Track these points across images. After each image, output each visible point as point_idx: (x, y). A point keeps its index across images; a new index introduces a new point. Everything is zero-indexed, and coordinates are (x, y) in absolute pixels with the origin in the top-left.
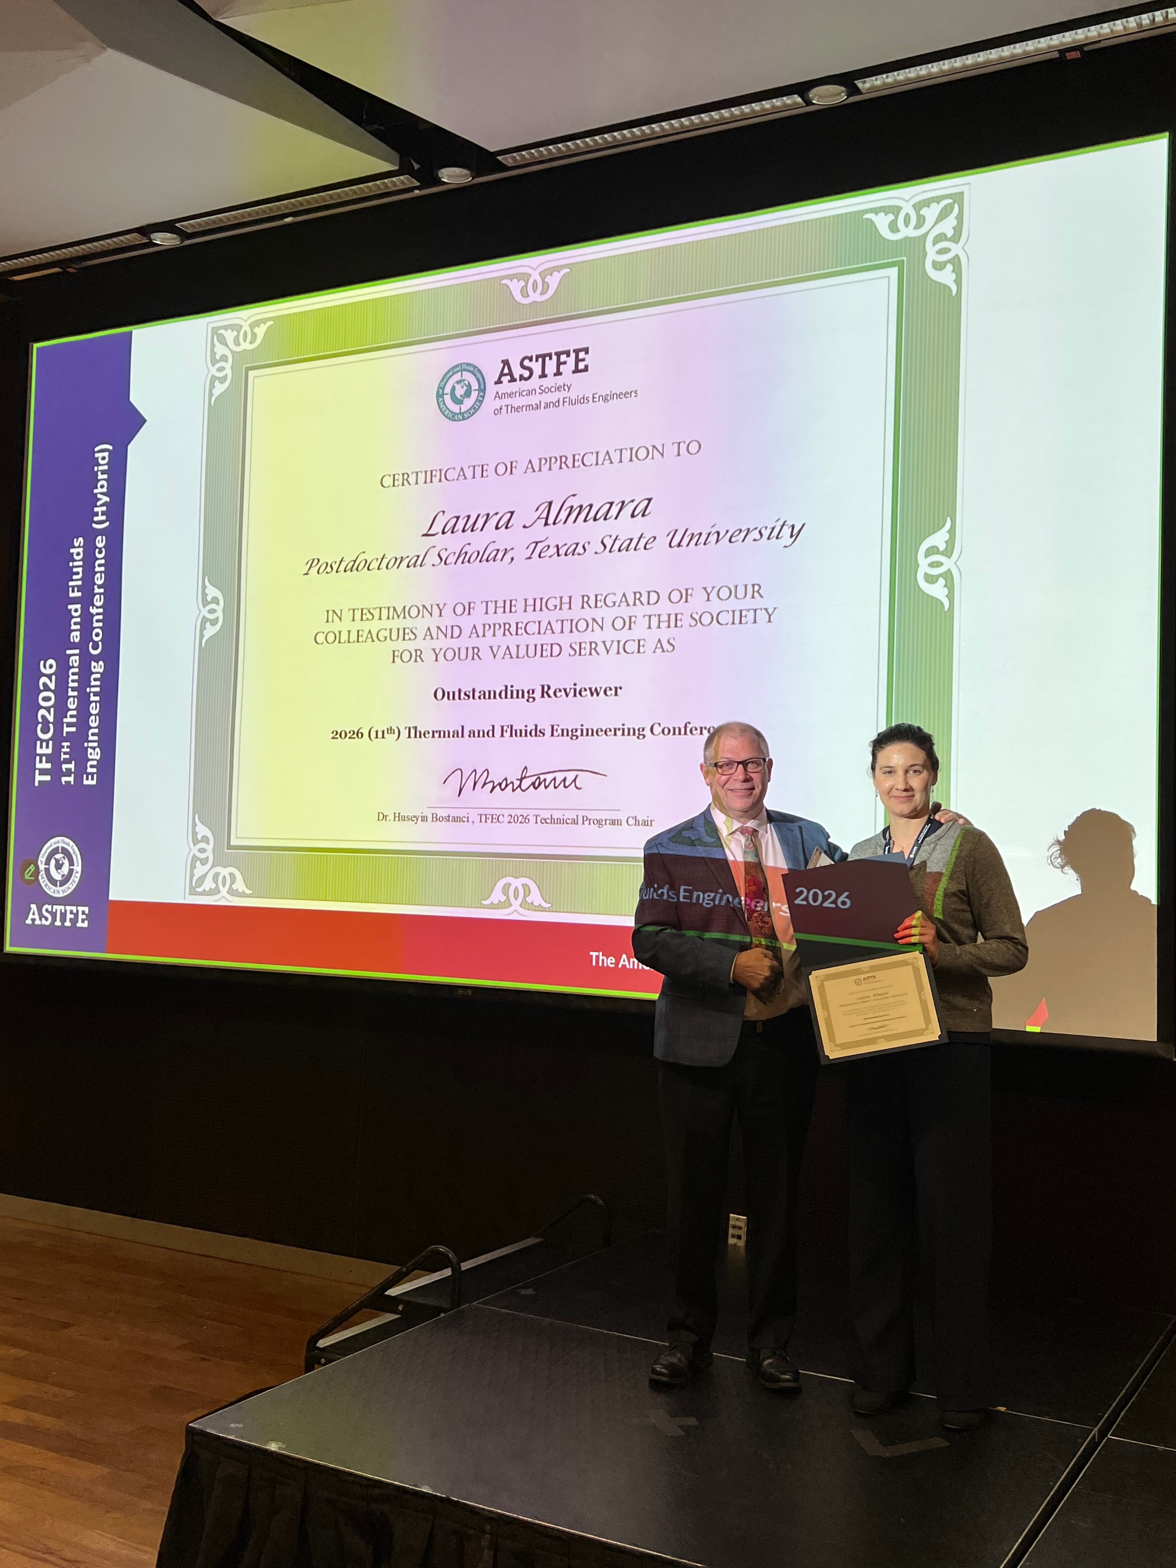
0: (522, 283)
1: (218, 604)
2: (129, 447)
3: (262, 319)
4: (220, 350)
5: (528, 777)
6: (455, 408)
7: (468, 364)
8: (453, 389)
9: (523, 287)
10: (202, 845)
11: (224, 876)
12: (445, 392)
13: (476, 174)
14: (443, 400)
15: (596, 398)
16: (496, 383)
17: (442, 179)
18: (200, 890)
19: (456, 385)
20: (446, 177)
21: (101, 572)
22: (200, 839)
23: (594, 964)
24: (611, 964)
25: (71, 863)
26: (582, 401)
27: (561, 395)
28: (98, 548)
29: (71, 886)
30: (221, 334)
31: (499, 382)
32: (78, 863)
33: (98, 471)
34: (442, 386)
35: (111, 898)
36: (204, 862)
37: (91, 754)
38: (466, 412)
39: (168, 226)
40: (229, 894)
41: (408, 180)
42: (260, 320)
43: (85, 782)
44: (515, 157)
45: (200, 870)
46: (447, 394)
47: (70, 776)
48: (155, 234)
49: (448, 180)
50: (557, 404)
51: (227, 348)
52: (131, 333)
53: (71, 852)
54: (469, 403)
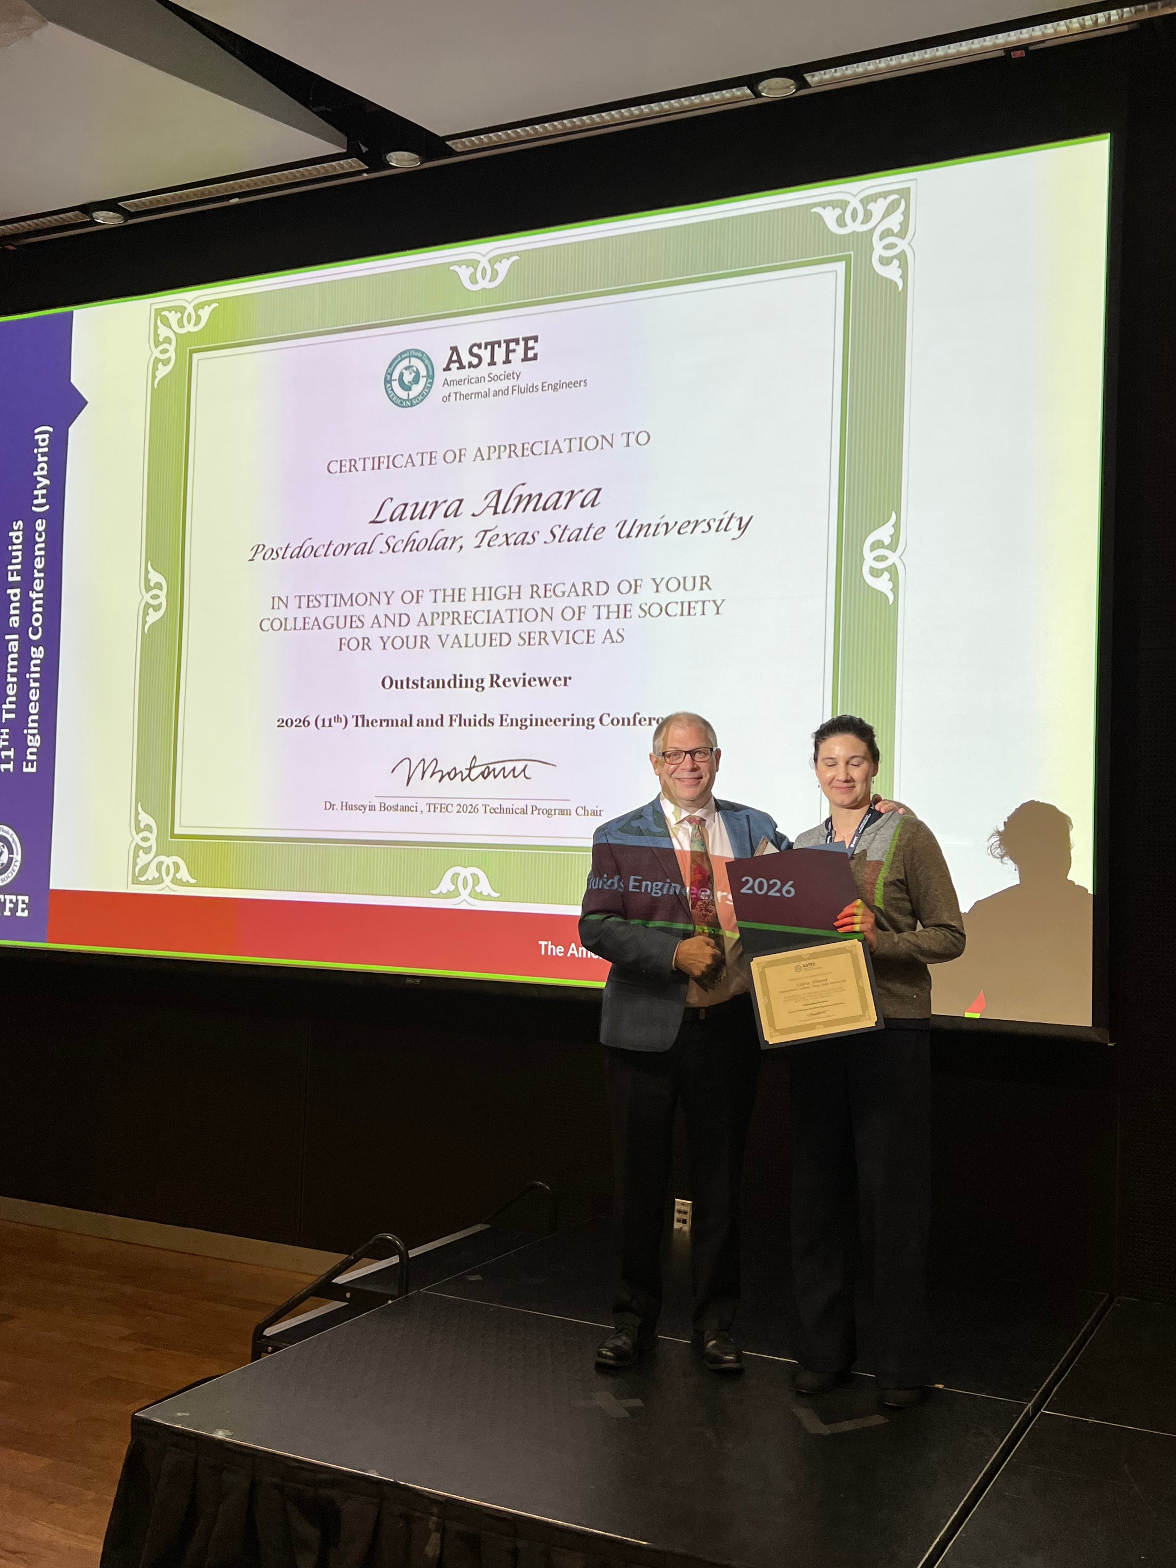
0: (471, 270)
1: (161, 589)
2: (70, 429)
3: (207, 301)
4: (163, 332)
5: (477, 766)
6: (403, 394)
7: (417, 351)
8: (401, 375)
9: (472, 273)
10: (145, 834)
11: (168, 865)
12: (393, 378)
13: (425, 158)
14: (391, 386)
15: (545, 386)
16: (445, 370)
17: (391, 163)
18: (142, 879)
19: (404, 371)
20: (395, 162)
21: (41, 556)
22: (142, 827)
23: (543, 953)
24: (560, 953)
25: (11, 852)
26: (531, 389)
27: (510, 383)
28: (37, 531)
29: (10, 876)
30: (165, 316)
31: (447, 369)
32: (17, 852)
33: (38, 453)
34: (390, 372)
35: (51, 887)
36: (147, 851)
37: (31, 741)
38: (415, 398)
39: (110, 205)
40: (173, 883)
41: (355, 162)
42: (204, 302)
43: (25, 770)
44: (464, 142)
45: (143, 859)
46: (396, 380)
47: (10, 763)
48: (97, 213)
49: (396, 164)
50: (505, 392)
51: (170, 330)
52: (72, 313)
53: (11, 840)
54: (416, 390)
